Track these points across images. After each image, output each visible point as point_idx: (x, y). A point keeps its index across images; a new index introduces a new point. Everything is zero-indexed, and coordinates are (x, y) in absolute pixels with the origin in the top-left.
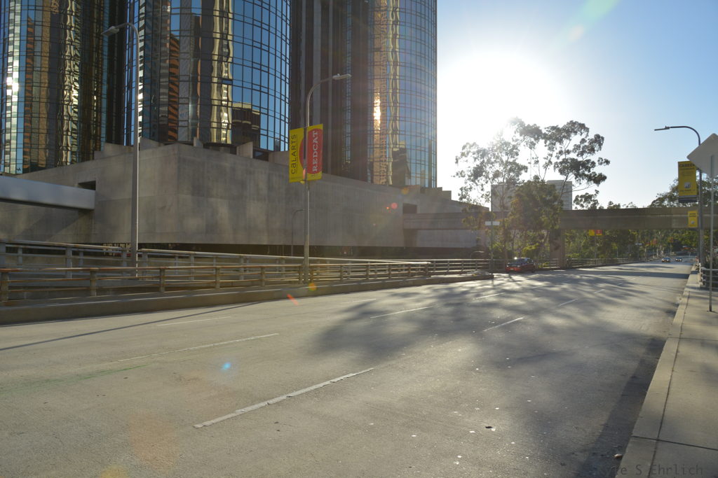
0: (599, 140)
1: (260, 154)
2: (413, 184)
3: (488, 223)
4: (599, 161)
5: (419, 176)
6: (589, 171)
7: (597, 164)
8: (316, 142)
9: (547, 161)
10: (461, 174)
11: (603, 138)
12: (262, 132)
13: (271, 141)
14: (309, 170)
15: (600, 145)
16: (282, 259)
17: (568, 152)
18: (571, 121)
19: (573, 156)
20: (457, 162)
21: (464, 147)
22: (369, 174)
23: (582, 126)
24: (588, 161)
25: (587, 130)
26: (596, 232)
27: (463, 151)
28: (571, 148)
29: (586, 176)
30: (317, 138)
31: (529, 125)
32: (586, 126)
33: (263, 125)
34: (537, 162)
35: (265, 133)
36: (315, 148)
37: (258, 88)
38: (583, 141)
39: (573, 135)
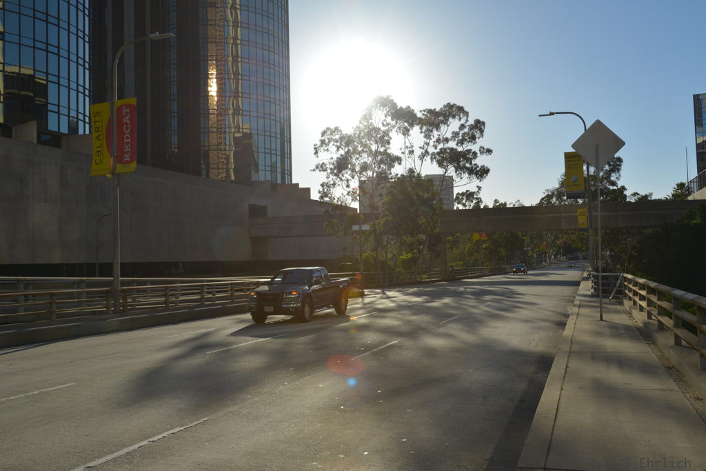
0: (479, 125)
1: (48, 137)
2: (262, 178)
3: (355, 228)
4: (480, 150)
5: (269, 168)
6: (471, 163)
7: (479, 154)
8: (129, 122)
9: (423, 151)
10: (321, 167)
11: (484, 123)
12: (50, 107)
13: (64, 121)
14: (119, 159)
15: (482, 132)
16: (82, 281)
17: (447, 140)
18: (449, 104)
19: (452, 144)
20: (316, 153)
21: (323, 134)
22: (203, 166)
23: (461, 109)
24: (469, 151)
25: (467, 114)
26: (481, 236)
27: (323, 138)
28: (449, 135)
29: (467, 168)
30: (128, 116)
31: (401, 108)
32: (465, 110)
33: (52, 98)
34: (412, 152)
35: (55, 109)
36: (127, 130)
37: (44, 46)
38: (462, 127)
39: (451, 120)
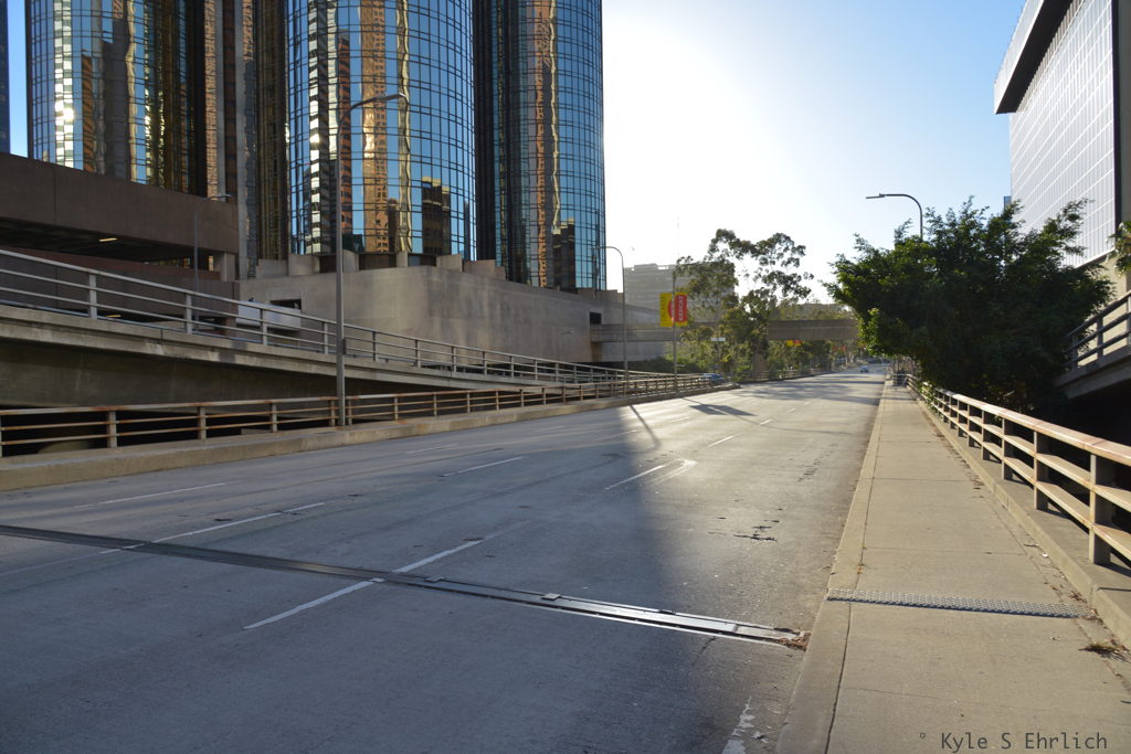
0: (801, 249)
4: (804, 274)
7: (803, 278)
9: (757, 275)
11: (805, 247)
18: (779, 234)
21: (679, 261)
23: (788, 238)
24: (795, 275)
26: (795, 343)
29: (792, 289)
31: (740, 240)
32: (791, 238)
34: (747, 275)
38: (786, 249)
